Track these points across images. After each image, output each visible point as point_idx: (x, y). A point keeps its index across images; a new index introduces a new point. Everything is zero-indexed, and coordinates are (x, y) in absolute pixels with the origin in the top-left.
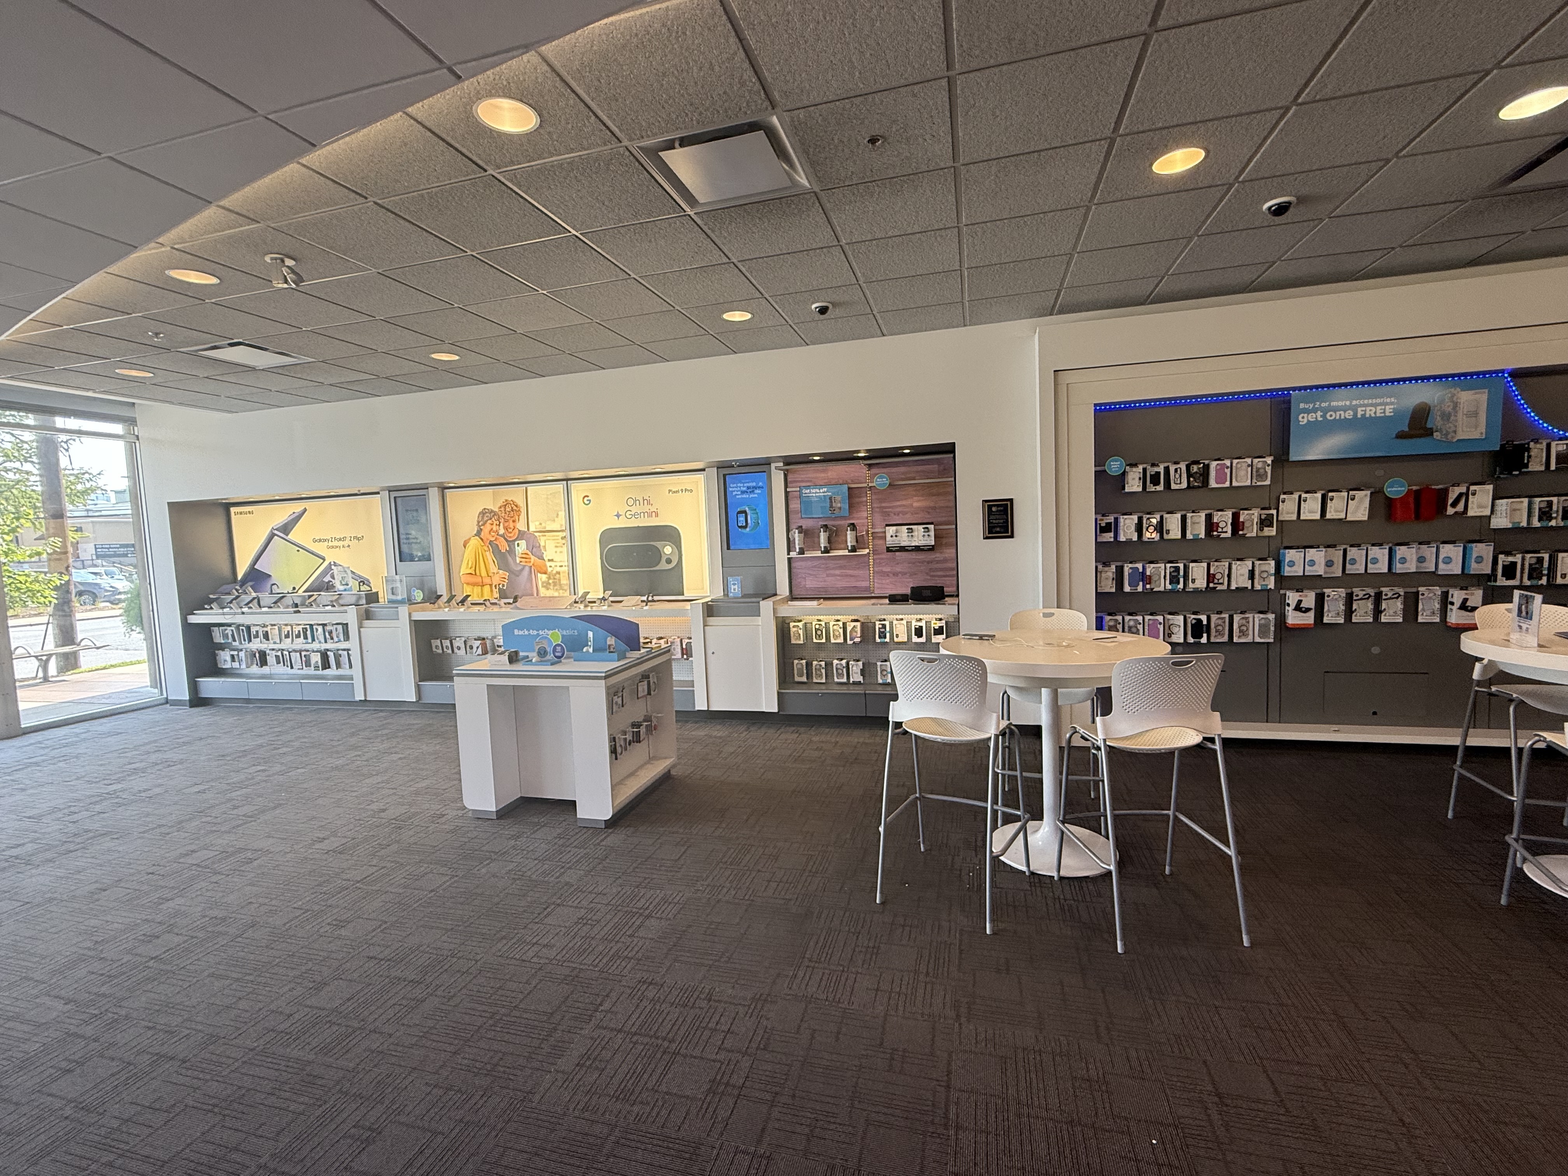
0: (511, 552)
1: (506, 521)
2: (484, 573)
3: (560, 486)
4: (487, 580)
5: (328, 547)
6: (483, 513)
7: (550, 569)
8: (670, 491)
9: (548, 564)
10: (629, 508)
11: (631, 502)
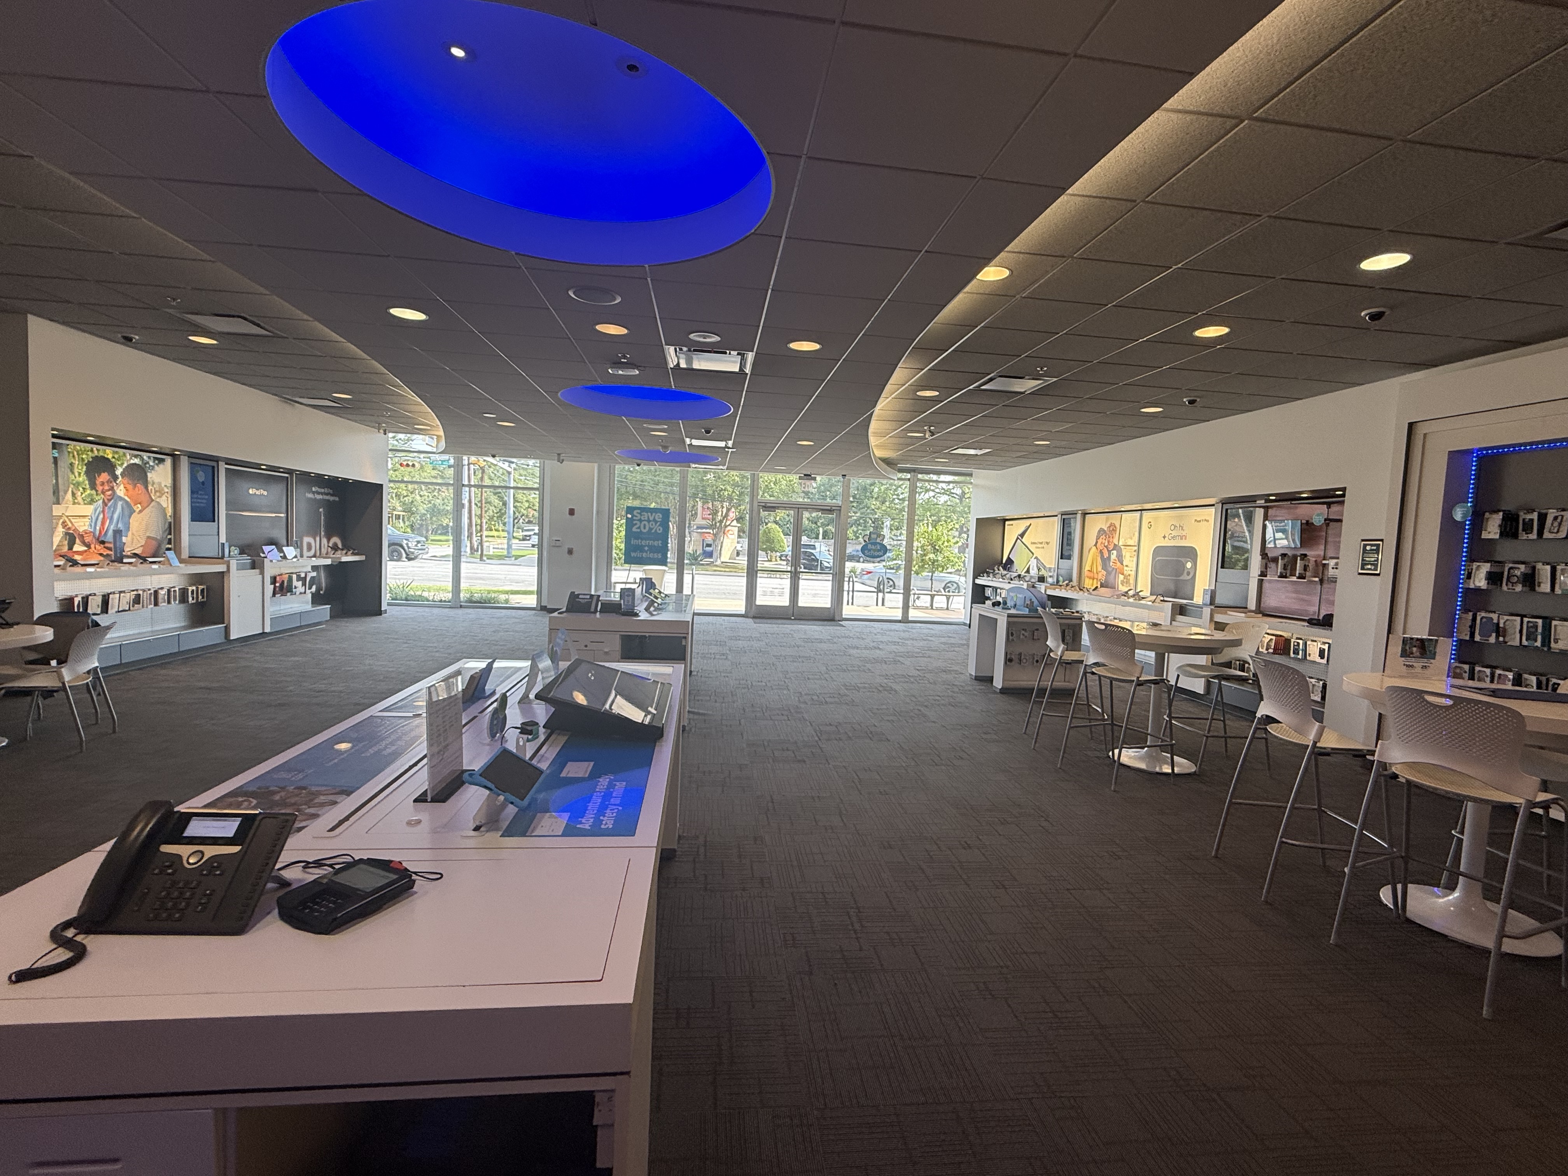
0: (1109, 558)
1: (1109, 537)
2: (1095, 572)
3: (1138, 514)
4: (1096, 576)
5: (1037, 548)
6: (1099, 531)
7: (1125, 572)
8: (1196, 520)
9: (1125, 568)
10: (1171, 532)
11: (1173, 527)
